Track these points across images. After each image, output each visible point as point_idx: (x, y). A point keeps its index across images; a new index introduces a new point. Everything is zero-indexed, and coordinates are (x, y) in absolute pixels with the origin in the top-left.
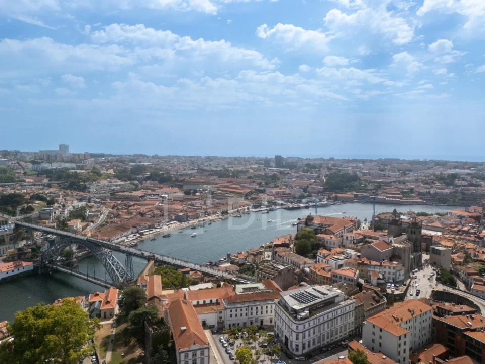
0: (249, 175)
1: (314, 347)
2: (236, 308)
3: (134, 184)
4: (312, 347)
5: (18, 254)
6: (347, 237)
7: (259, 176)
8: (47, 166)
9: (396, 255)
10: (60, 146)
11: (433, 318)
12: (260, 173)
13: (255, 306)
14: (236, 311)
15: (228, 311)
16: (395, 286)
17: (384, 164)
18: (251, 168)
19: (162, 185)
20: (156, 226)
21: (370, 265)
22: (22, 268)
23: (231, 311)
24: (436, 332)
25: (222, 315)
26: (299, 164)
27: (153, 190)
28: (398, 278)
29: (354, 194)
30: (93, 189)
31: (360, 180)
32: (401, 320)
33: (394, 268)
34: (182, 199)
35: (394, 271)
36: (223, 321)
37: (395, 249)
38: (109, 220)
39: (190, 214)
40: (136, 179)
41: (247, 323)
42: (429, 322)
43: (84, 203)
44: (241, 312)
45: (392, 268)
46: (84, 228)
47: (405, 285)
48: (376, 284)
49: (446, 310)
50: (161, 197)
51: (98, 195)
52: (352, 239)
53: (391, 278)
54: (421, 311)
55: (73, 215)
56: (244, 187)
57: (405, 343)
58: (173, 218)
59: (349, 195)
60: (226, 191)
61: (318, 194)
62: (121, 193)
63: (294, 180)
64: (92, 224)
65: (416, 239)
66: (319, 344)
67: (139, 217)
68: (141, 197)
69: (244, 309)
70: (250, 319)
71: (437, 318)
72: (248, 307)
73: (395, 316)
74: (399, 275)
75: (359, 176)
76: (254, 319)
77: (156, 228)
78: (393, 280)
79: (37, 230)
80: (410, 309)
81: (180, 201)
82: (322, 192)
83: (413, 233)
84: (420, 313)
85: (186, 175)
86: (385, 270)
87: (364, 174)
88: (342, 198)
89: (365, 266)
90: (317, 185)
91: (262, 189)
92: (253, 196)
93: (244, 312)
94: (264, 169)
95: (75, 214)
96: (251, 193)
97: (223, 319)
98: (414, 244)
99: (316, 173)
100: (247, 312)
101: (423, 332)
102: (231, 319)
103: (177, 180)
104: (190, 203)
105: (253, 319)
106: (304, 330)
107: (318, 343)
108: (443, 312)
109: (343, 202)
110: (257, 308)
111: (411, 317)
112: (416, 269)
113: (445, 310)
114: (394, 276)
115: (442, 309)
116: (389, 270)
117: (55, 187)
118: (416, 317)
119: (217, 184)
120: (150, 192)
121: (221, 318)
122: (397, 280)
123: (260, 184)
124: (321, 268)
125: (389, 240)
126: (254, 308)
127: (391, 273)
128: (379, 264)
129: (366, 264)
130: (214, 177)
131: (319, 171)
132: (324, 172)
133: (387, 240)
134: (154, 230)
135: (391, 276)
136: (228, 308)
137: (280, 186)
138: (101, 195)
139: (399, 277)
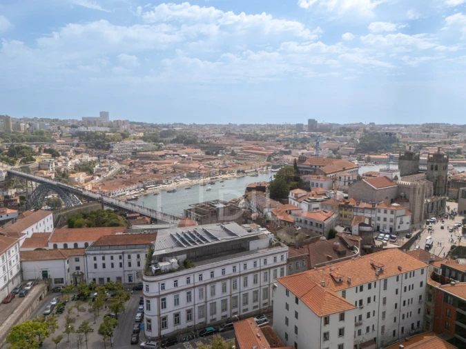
0: (277, 138)
1: (191, 323)
2: (102, 254)
3: (157, 145)
4: (184, 324)
5: (4, 201)
6: (340, 178)
7: (288, 140)
8: (83, 129)
9: (401, 197)
10: (101, 113)
11: (427, 285)
12: (290, 136)
13: (135, 252)
14: (104, 258)
15: (90, 259)
16: (391, 237)
17: (429, 128)
18: (283, 133)
19: (185, 147)
20: (164, 182)
21: (357, 208)
22: (5, 215)
23: (95, 259)
24: (432, 312)
25: (80, 264)
26: (333, 128)
27: (174, 151)
28: (399, 227)
29: (390, 156)
30: (116, 149)
31: (398, 142)
32: (349, 283)
33: (392, 212)
34: (201, 159)
35: (392, 216)
36: (83, 274)
37: (400, 187)
38: (119, 175)
39: (202, 172)
40: (162, 141)
41: (123, 279)
42: (419, 291)
43: (95, 158)
44: (112, 261)
45: (389, 212)
46: (86, 181)
47: (407, 237)
48: (357, 233)
49: (460, 272)
50: (181, 157)
51: (119, 154)
52: (347, 178)
53: (388, 227)
54: (400, 269)
55: (79, 168)
56: (270, 149)
57: (341, 332)
58: (185, 175)
59: (384, 156)
60: (249, 152)
61: (349, 156)
62: (142, 153)
63: (325, 142)
64: (97, 178)
65: (438, 177)
66: (202, 320)
67: (152, 173)
68: (161, 156)
69: (116, 257)
70: (127, 273)
71: (437, 285)
72: (123, 253)
73: (335, 275)
74: (402, 223)
75: (398, 137)
76: (134, 273)
77: (164, 184)
78: (391, 229)
79: (32, 179)
80: (376, 264)
81: (199, 161)
82: (353, 154)
83: (434, 169)
84: (398, 272)
85: (213, 138)
86: (379, 215)
87: (404, 136)
88: (374, 159)
89: (349, 209)
90: (350, 147)
91: (288, 150)
92: (277, 157)
93: (117, 261)
94: (296, 133)
95: (81, 167)
96: (275, 154)
97: (82, 270)
98: (435, 185)
99: (350, 135)
100: (121, 261)
101: (405, 310)
102: (95, 270)
103: (202, 142)
104: (208, 162)
105: (132, 273)
106: (161, 293)
107: (200, 317)
108: (453, 274)
109: (376, 163)
110: (138, 256)
111: (374, 278)
112: (433, 218)
113: (457, 272)
114: (392, 224)
115: (451, 270)
116: (385, 216)
117: (82, 147)
118: (386, 281)
119: (241, 146)
120: (171, 152)
121: (78, 268)
122: (397, 230)
123: (286, 146)
124: (286, 211)
125: (394, 176)
126: (134, 257)
127: (388, 220)
128: (370, 206)
129: (351, 207)
130: (241, 140)
131: (355, 133)
132: (359, 135)
133: (389, 176)
134: (161, 186)
135: (388, 224)
136: (89, 254)
137: (307, 148)
138: (123, 154)
139: (401, 226)
